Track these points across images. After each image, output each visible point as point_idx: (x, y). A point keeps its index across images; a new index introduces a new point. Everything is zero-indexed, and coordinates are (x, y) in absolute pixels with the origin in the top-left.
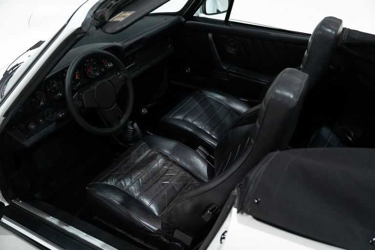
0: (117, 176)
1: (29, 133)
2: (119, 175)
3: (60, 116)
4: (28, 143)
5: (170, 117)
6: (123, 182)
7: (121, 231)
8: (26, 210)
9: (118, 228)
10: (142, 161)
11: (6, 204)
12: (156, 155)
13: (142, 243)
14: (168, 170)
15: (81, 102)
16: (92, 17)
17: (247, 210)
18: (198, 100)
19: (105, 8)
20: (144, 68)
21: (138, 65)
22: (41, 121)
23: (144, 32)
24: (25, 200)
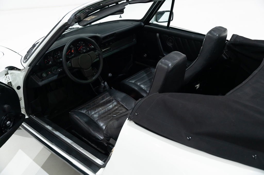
0: (87, 109)
1: (42, 79)
2: (88, 108)
3: (59, 70)
4: (41, 83)
5: (127, 81)
6: (90, 112)
7: (86, 139)
8: (36, 121)
9: (84, 138)
10: (104, 102)
11: (27, 117)
12: (113, 100)
13: (96, 147)
14: (117, 109)
15: (70, 64)
16: (74, 17)
17: (131, 118)
18: (146, 73)
19: (82, 13)
20: (115, 51)
21: (112, 49)
22: (50, 73)
23: (116, 30)
24: (37, 116)
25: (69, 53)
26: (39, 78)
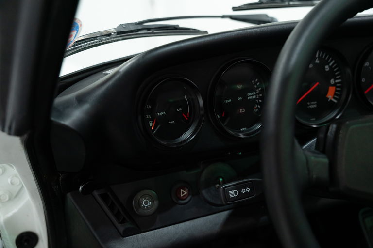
22: (184, 193)
25: (309, 98)
26: (117, 215)
